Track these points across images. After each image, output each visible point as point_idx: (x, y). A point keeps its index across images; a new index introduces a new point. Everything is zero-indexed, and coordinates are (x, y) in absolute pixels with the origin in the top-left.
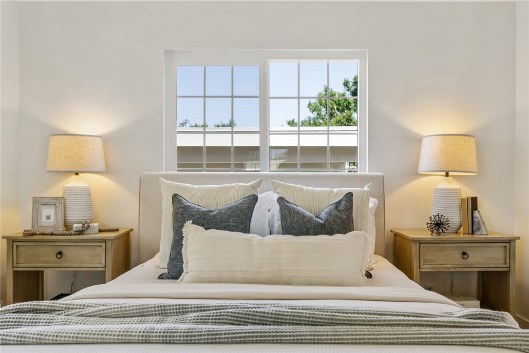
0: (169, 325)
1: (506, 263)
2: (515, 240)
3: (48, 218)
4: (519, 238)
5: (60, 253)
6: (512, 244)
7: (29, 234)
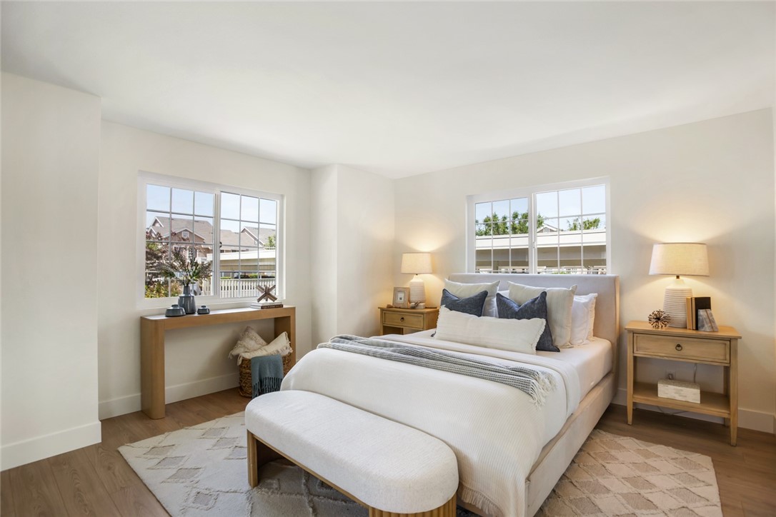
0: (384, 350)
1: (726, 360)
2: (737, 339)
3: (401, 299)
4: (740, 338)
5: (403, 318)
6: (733, 342)
7: (389, 307)
